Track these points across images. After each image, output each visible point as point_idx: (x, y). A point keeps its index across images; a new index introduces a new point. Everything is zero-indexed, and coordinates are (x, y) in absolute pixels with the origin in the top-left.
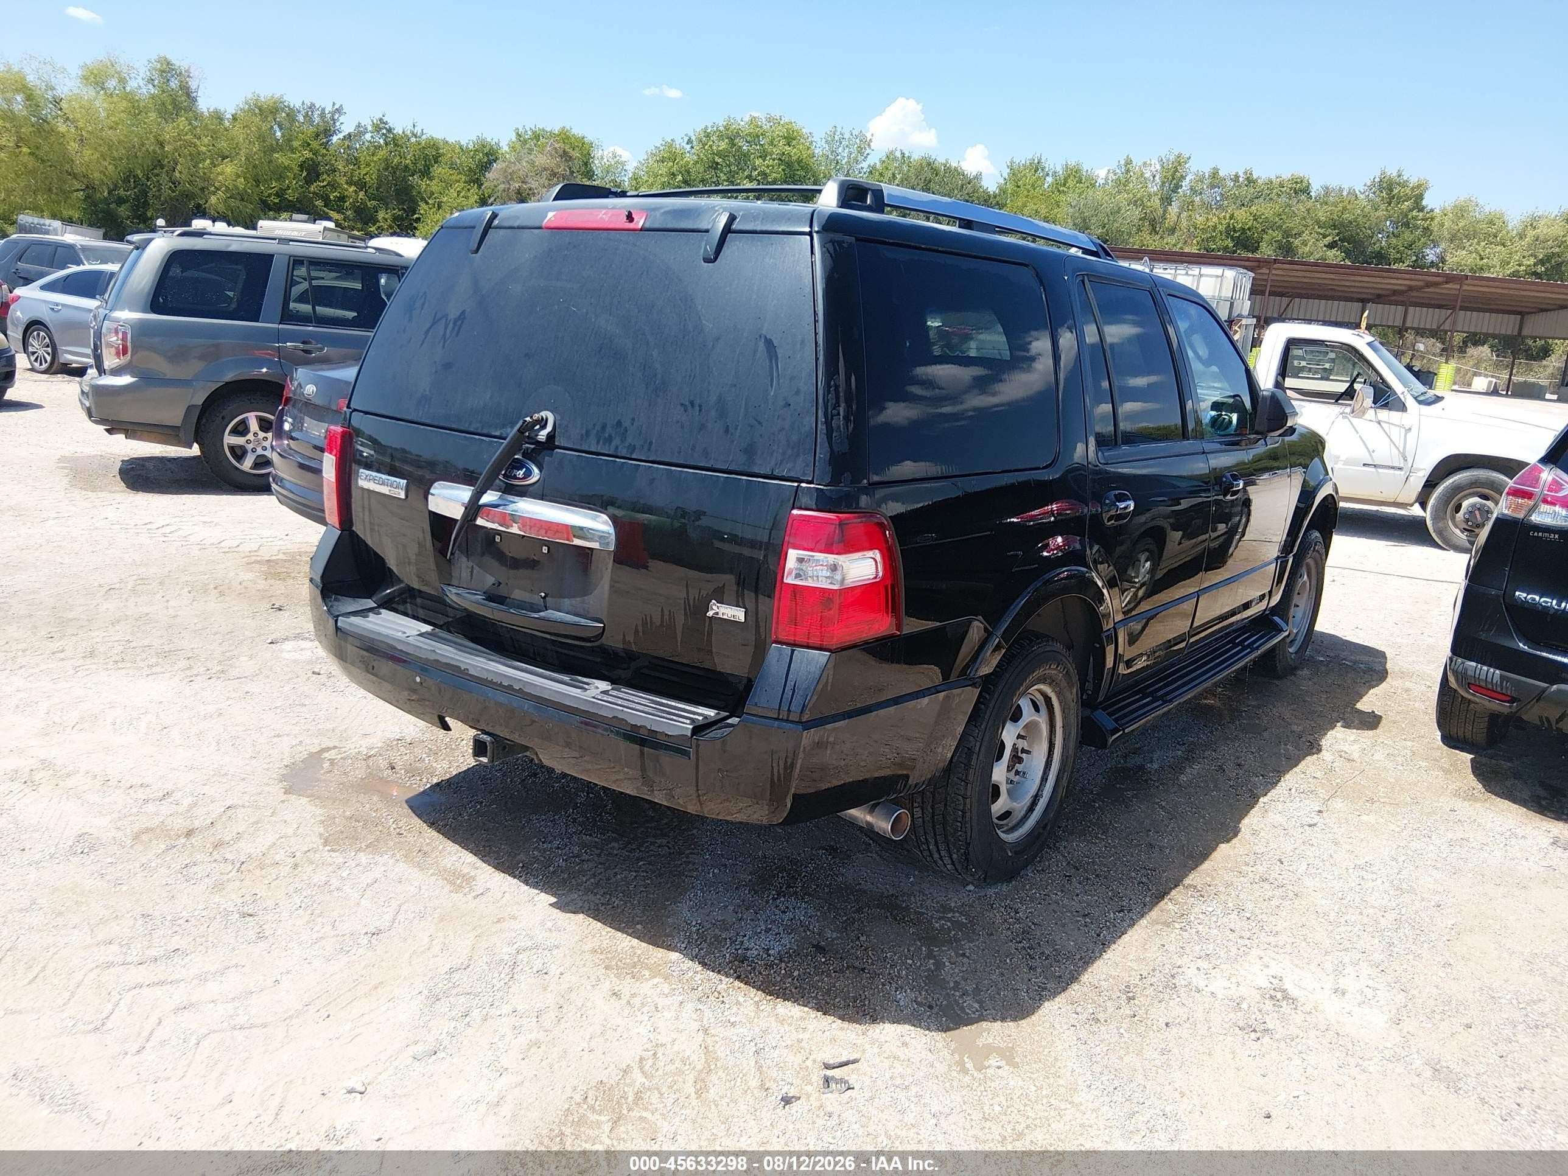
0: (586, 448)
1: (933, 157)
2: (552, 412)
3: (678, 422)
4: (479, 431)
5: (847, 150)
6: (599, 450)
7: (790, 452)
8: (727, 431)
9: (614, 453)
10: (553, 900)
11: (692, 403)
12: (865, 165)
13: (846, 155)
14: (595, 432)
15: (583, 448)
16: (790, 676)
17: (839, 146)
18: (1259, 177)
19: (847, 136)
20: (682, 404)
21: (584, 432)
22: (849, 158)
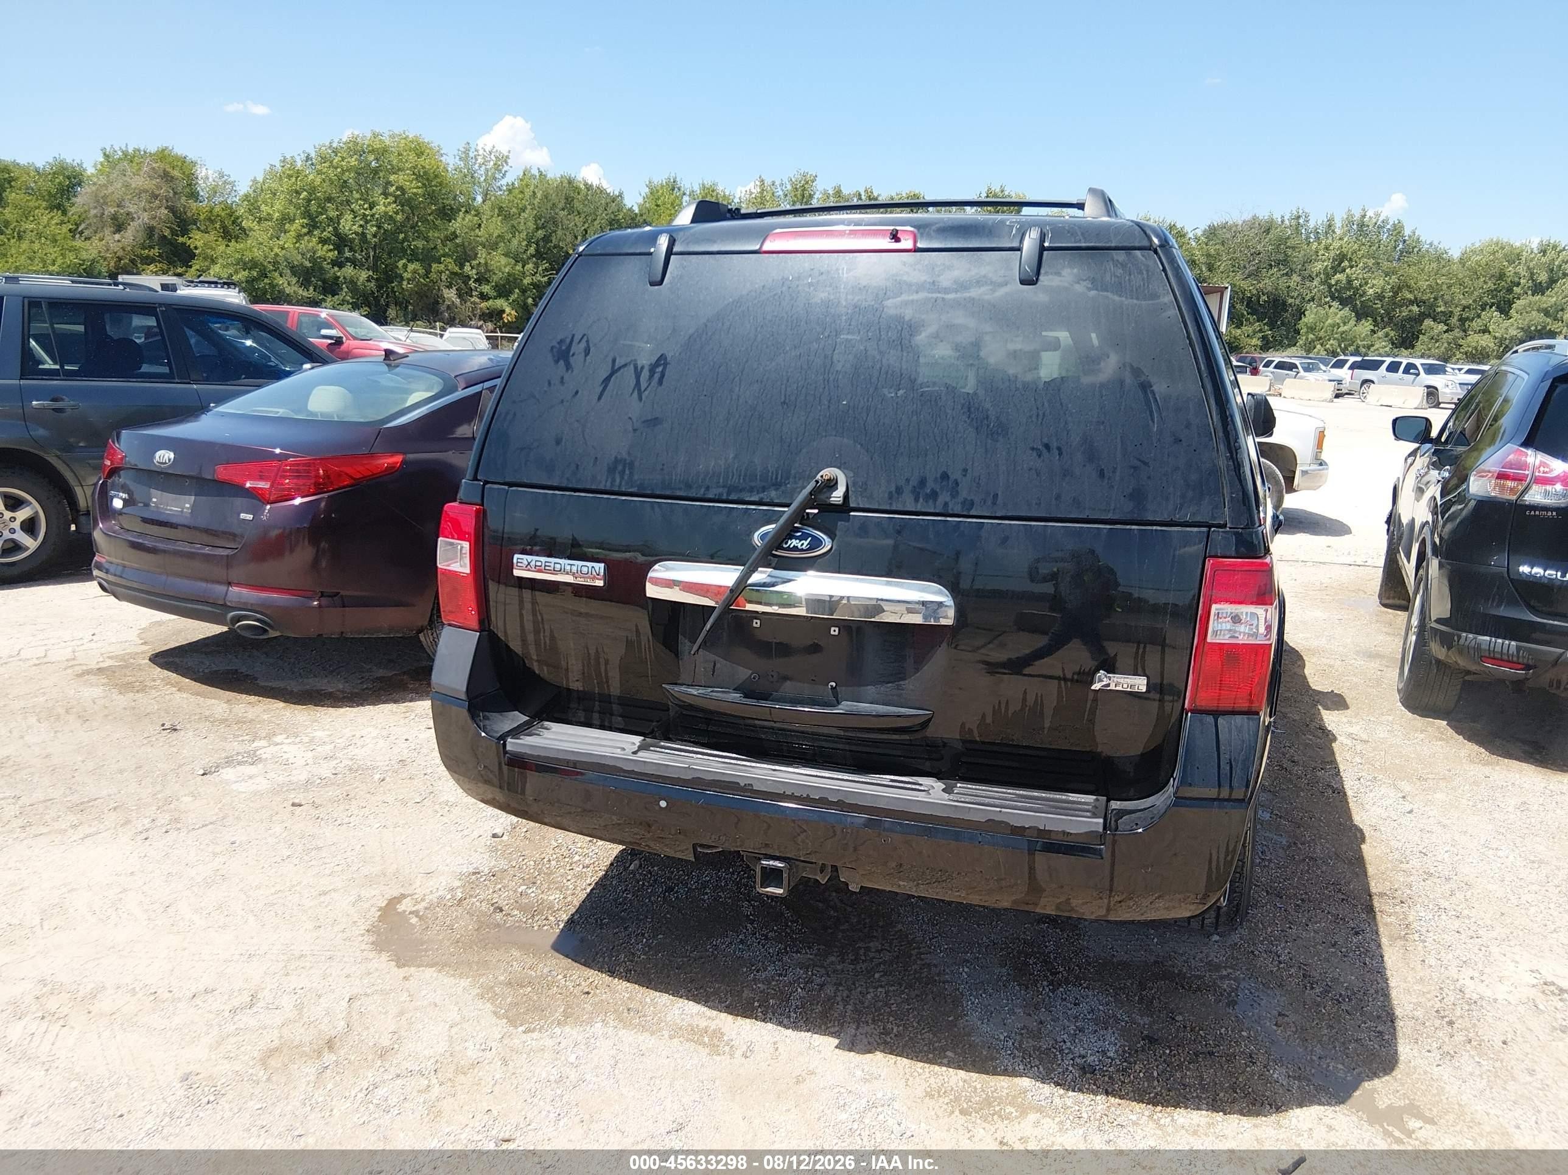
0: (900, 508)
1: (573, 176)
2: (839, 468)
3: (1030, 469)
4: (724, 497)
5: (484, 167)
6: (919, 507)
7: (1190, 494)
8: (1102, 474)
9: (942, 511)
10: (836, 1041)
11: (1047, 447)
12: (504, 182)
13: (482, 172)
14: (910, 488)
15: (894, 508)
16: (1222, 748)
17: (475, 164)
18: (879, 195)
19: (481, 152)
20: (1033, 449)
21: (893, 489)
22: (487, 175)
